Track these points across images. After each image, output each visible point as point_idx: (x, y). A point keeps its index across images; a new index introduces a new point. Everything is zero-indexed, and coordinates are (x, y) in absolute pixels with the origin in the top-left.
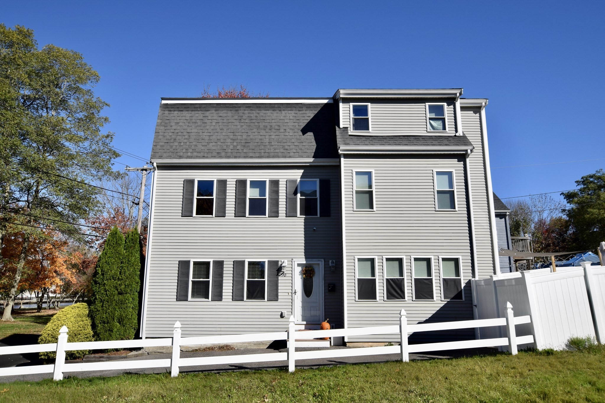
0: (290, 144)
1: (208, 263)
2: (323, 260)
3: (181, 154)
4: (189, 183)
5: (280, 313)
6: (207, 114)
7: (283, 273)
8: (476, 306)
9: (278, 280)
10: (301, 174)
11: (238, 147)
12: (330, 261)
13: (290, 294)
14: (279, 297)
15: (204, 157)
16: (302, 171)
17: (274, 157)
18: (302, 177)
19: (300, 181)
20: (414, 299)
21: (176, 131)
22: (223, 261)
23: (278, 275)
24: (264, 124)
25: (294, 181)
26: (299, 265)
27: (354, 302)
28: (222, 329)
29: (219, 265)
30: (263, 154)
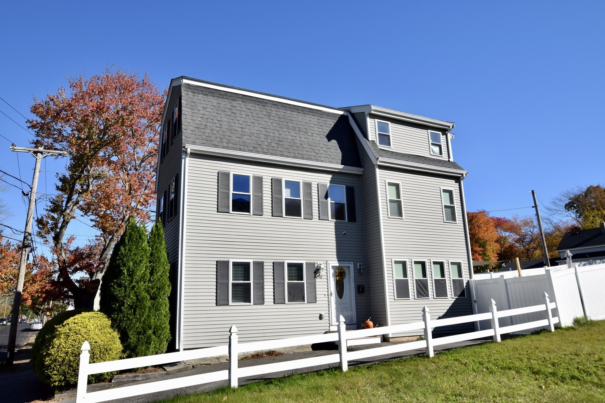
0: (319, 148)
1: (248, 264)
2: (352, 263)
3: (216, 143)
4: (223, 177)
5: (318, 315)
6: (235, 103)
7: (319, 275)
8: (475, 301)
9: (315, 282)
10: (330, 179)
11: (273, 145)
12: (358, 264)
13: (327, 296)
14: (317, 299)
15: (240, 150)
16: (330, 176)
17: (307, 159)
18: (331, 182)
19: (330, 185)
20: (435, 297)
21: (205, 117)
22: (263, 262)
23: (315, 277)
24: (292, 125)
25: (324, 186)
26: (333, 267)
27: (393, 300)
28: (266, 335)
29: (260, 265)
30: (297, 155)
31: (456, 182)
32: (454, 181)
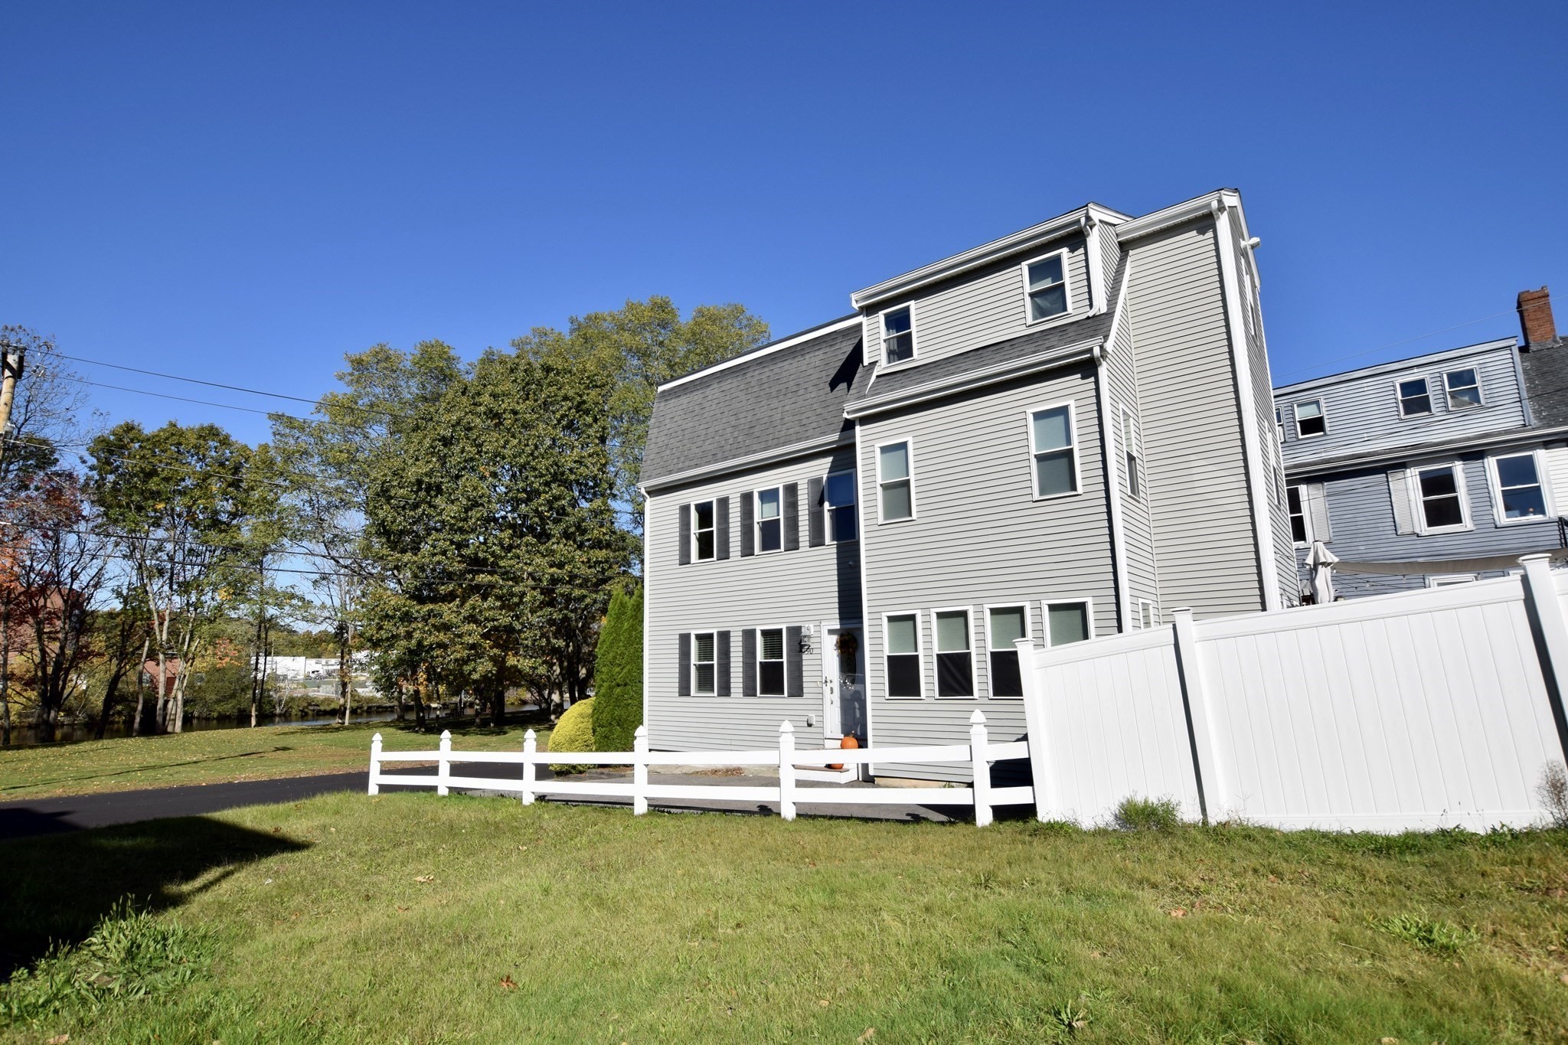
0: (809, 414)
1: (711, 636)
3: (671, 467)
4: (685, 510)
5: (806, 719)
6: (708, 392)
7: (808, 648)
9: (801, 660)
10: (829, 465)
11: (740, 439)
13: (820, 685)
14: (805, 690)
15: (697, 466)
16: (830, 459)
17: (784, 444)
18: (832, 470)
19: (828, 478)
20: (990, 695)
21: (671, 431)
22: (729, 632)
23: (801, 651)
24: (778, 387)
25: (818, 481)
26: (831, 632)
27: (881, 699)
29: (725, 636)
30: (770, 443)
31: (1083, 378)
32: (1079, 376)
